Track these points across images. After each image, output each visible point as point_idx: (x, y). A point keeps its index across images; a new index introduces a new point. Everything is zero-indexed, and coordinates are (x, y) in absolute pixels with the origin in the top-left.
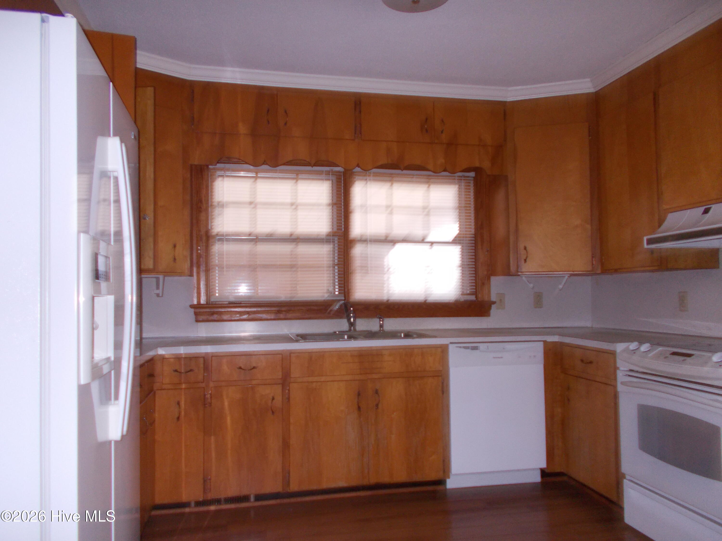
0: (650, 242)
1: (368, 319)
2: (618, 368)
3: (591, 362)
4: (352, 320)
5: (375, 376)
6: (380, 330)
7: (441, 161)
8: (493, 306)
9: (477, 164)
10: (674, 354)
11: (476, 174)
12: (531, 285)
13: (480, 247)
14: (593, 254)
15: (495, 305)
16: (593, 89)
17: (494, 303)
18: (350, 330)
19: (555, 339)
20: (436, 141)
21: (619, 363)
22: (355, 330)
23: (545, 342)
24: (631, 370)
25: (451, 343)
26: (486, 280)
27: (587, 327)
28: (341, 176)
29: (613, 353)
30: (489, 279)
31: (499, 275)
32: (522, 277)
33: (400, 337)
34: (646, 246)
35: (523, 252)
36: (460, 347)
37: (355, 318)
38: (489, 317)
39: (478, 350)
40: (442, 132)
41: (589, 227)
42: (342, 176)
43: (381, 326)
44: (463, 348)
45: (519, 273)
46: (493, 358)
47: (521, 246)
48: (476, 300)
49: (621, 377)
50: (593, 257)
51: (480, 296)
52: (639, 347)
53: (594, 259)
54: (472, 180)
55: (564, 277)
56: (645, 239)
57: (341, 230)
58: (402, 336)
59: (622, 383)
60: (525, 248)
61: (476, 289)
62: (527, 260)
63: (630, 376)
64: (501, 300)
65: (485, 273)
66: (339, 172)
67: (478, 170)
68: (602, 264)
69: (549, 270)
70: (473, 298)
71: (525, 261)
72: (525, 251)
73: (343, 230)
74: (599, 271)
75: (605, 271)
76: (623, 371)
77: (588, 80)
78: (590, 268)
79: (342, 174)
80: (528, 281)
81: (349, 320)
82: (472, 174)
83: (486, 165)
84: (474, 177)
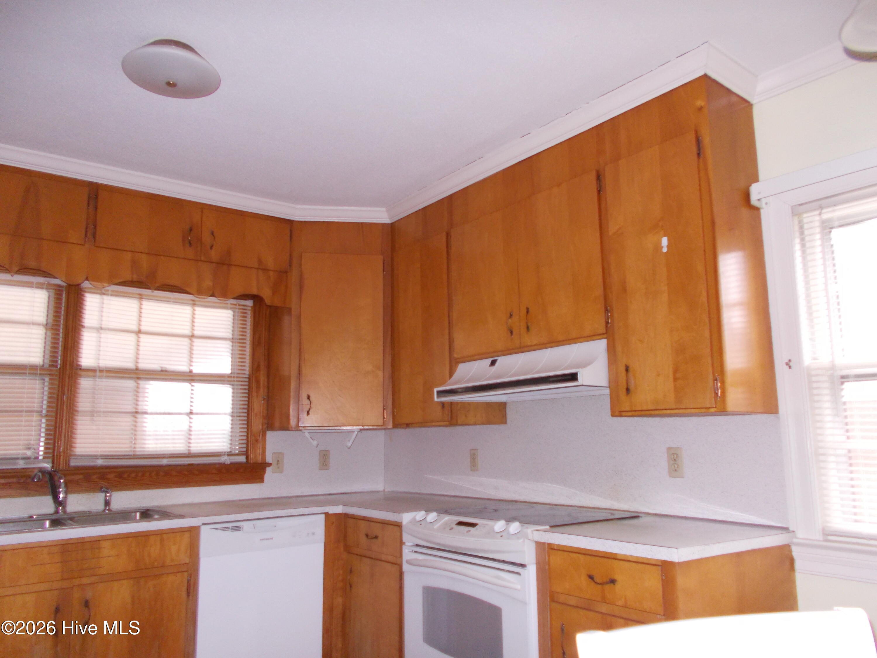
0: (441, 393)
1: (88, 494)
2: (404, 543)
3: (376, 537)
4: (61, 496)
5: (85, 581)
6: (104, 510)
7: (208, 283)
8: (269, 470)
9: (255, 292)
10: (460, 523)
11: (254, 303)
12: (315, 443)
13: (254, 394)
14: (384, 406)
15: (270, 467)
16: (388, 220)
17: (270, 465)
18: (57, 512)
19: (338, 509)
20: (203, 259)
21: (406, 537)
22: (65, 512)
23: (327, 515)
24: (417, 545)
25: (204, 524)
26: (261, 436)
27: (378, 492)
28: (62, 291)
29: (399, 526)
30: (264, 435)
31: (276, 430)
32: (305, 432)
33: (134, 520)
34: (436, 399)
35: (305, 401)
36: (217, 529)
37: (66, 493)
38: (262, 484)
39: (240, 530)
40: (211, 247)
41: (381, 374)
42: (64, 292)
43: (107, 503)
44: (220, 530)
45: (300, 428)
46: (261, 540)
47: (304, 396)
48: (246, 462)
49: (407, 554)
50: (384, 409)
51: (252, 456)
52: (426, 517)
53: (385, 412)
54: (249, 310)
55: (354, 432)
56: (436, 390)
57: (57, 366)
58: (138, 518)
59: (408, 562)
60: (309, 397)
61: (247, 448)
62: (310, 412)
63: (416, 552)
64: (278, 461)
65: (260, 427)
66: (59, 286)
67: (257, 299)
68: (394, 417)
69: (336, 425)
70: (242, 459)
71: (308, 413)
72: (308, 402)
73: (59, 367)
74: (390, 426)
75: (396, 425)
76: (409, 546)
77: (384, 209)
78: (380, 422)
79: (64, 289)
80: (311, 437)
81: (55, 497)
82: (249, 303)
83: (266, 293)
84: (251, 307)
